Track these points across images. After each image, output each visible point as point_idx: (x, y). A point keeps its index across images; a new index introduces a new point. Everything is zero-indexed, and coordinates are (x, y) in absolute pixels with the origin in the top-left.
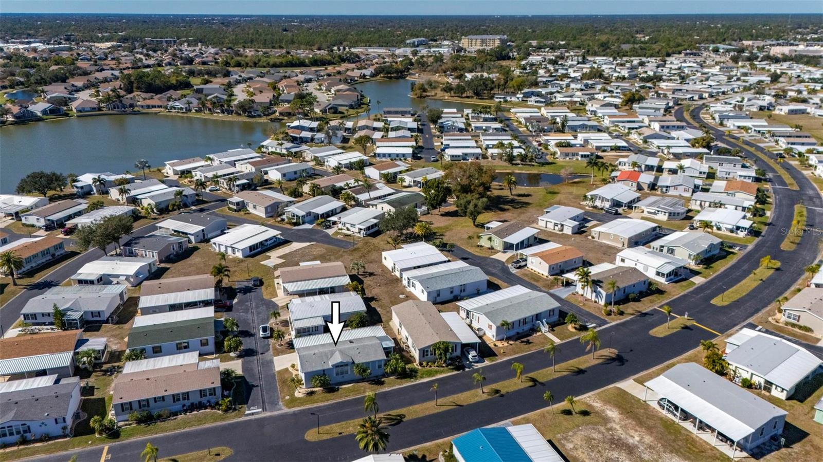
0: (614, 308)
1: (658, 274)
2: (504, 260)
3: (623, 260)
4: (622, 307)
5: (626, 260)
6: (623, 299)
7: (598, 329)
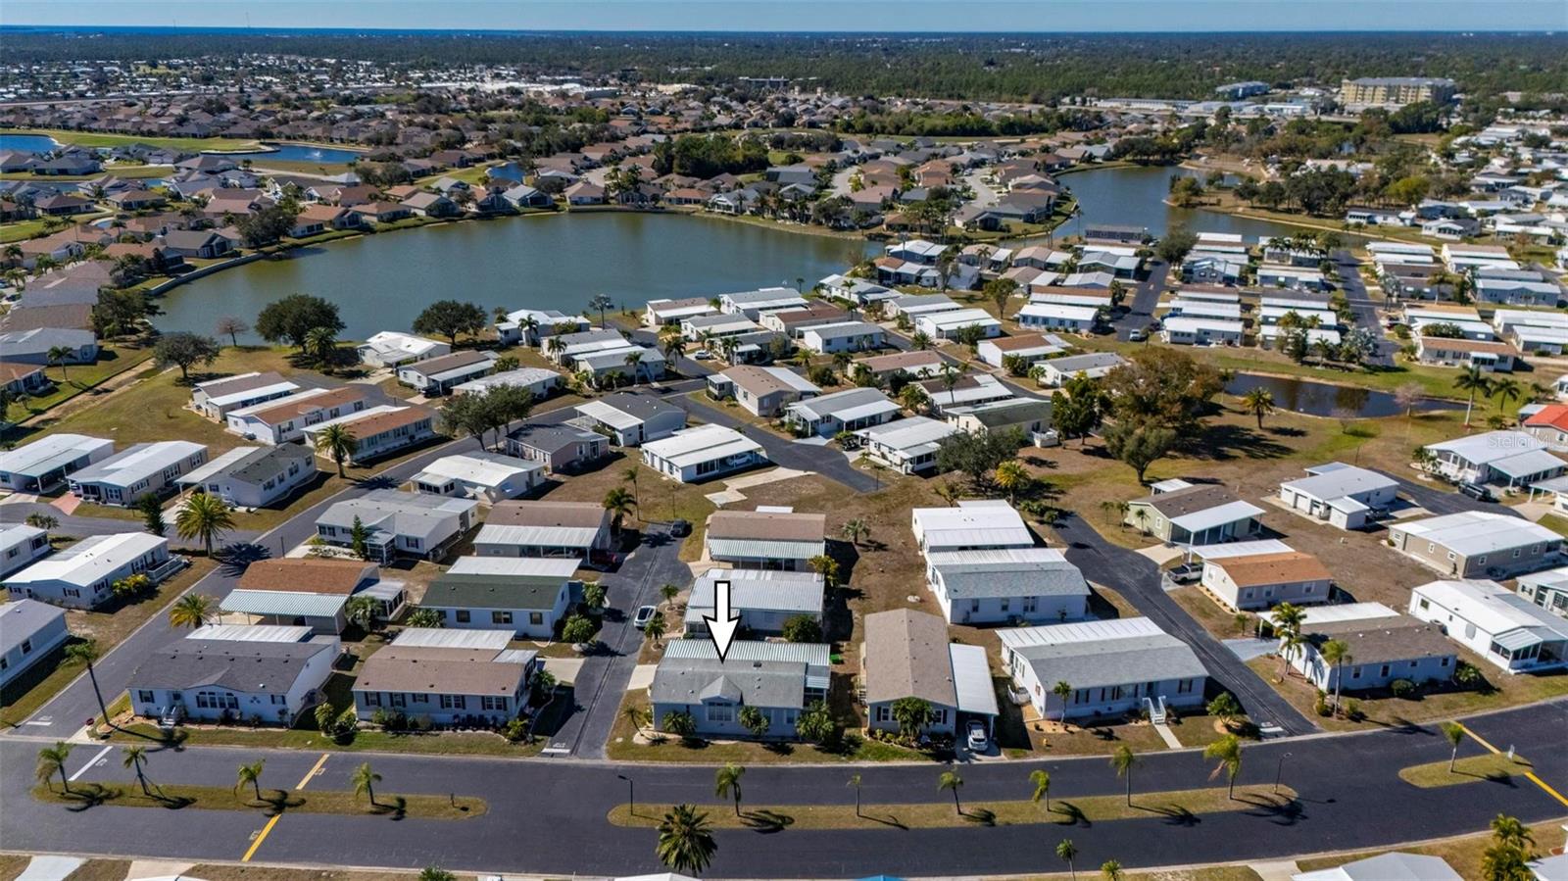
0: (1345, 703)
1: (1496, 648)
2: (1160, 562)
3: (1425, 604)
4: (1364, 705)
5: (1431, 604)
6: (1380, 689)
7: (1283, 739)
